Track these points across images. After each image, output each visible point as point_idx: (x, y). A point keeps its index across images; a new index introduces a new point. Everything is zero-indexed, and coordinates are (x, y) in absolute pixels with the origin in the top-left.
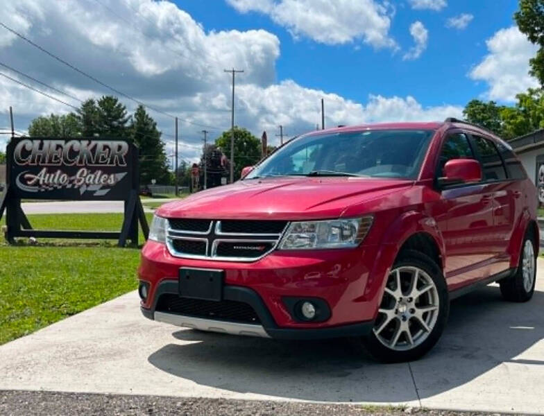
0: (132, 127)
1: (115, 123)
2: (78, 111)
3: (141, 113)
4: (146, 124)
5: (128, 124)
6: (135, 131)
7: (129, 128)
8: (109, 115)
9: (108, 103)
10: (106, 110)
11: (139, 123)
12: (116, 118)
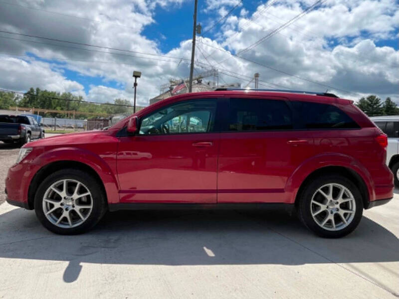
0: (384, 107)
1: (375, 106)
2: (358, 103)
3: (388, 100)
4: (391, 106)
5: (382, 106)
6: (385, 109)
7: (381, 108)
8: (372, 103)
9: (371, 98)
10: (370, 101)
11: (387, 105)
12: (375, 104)
